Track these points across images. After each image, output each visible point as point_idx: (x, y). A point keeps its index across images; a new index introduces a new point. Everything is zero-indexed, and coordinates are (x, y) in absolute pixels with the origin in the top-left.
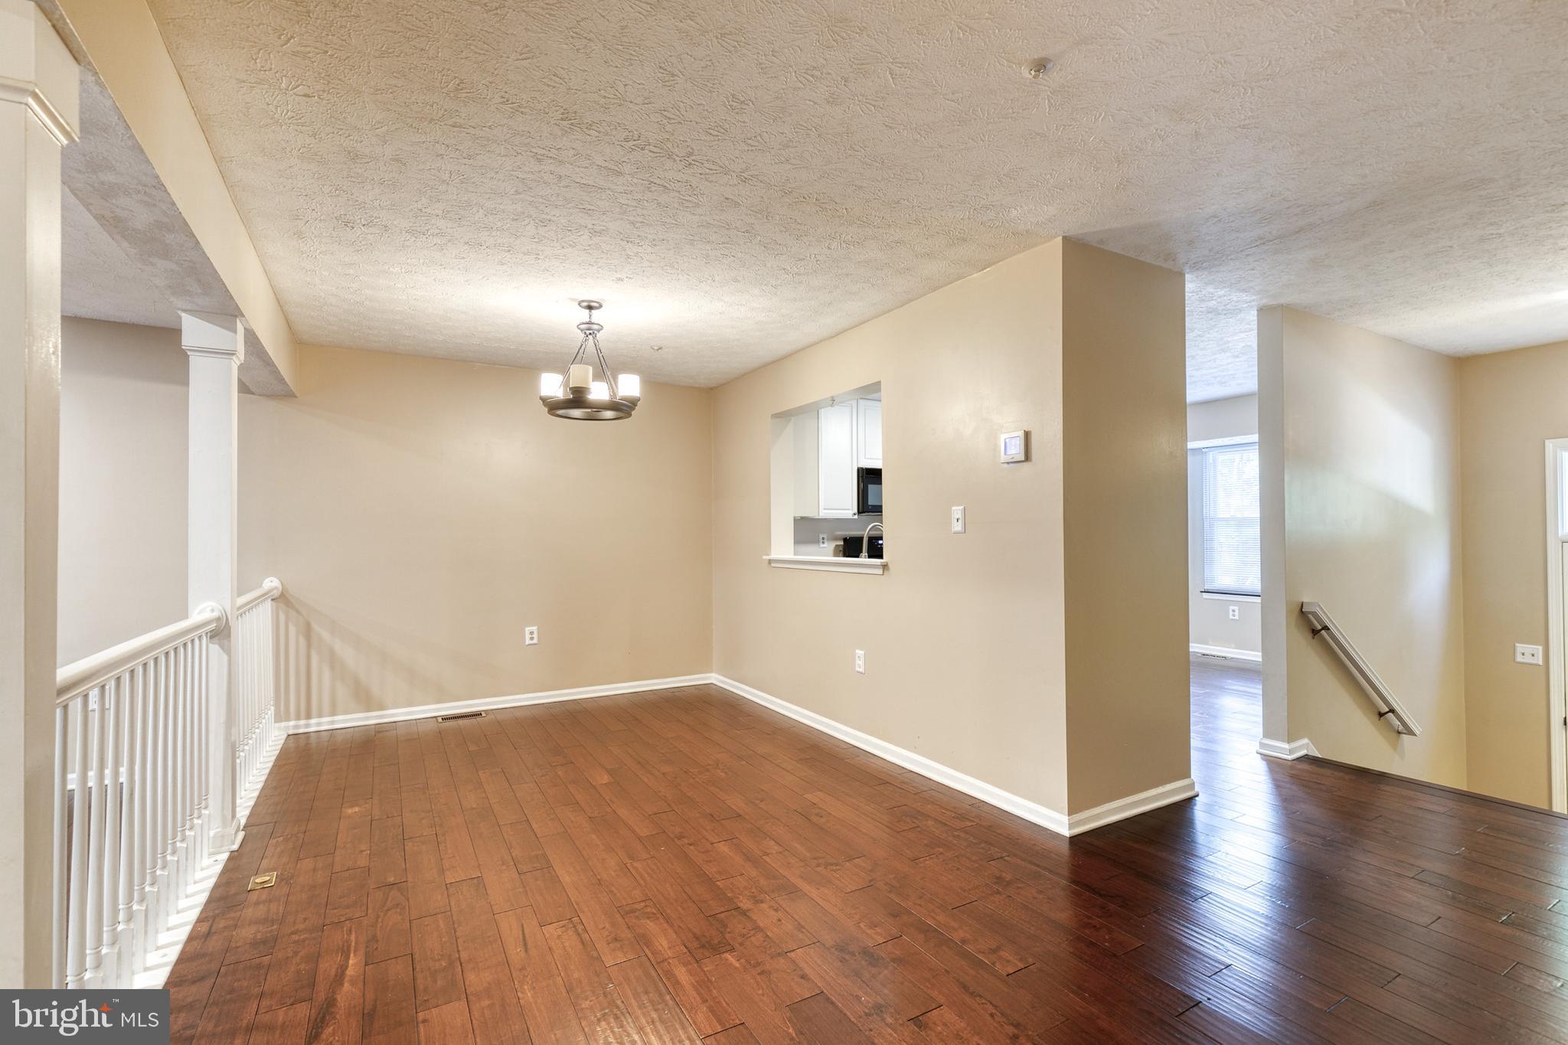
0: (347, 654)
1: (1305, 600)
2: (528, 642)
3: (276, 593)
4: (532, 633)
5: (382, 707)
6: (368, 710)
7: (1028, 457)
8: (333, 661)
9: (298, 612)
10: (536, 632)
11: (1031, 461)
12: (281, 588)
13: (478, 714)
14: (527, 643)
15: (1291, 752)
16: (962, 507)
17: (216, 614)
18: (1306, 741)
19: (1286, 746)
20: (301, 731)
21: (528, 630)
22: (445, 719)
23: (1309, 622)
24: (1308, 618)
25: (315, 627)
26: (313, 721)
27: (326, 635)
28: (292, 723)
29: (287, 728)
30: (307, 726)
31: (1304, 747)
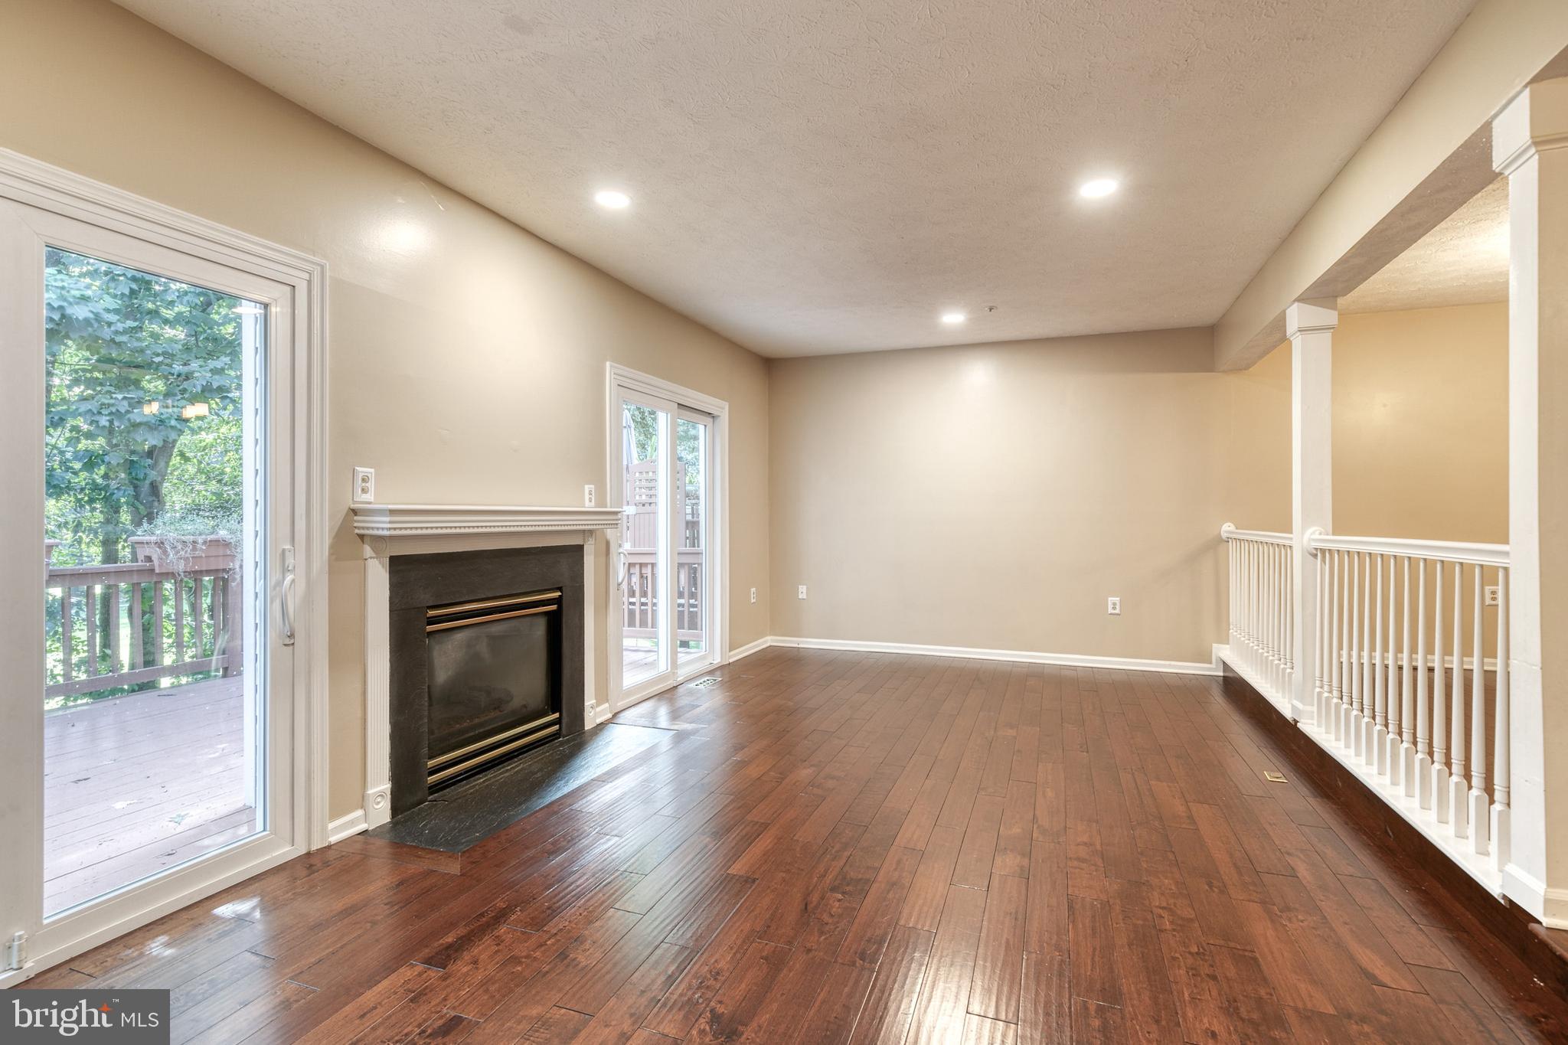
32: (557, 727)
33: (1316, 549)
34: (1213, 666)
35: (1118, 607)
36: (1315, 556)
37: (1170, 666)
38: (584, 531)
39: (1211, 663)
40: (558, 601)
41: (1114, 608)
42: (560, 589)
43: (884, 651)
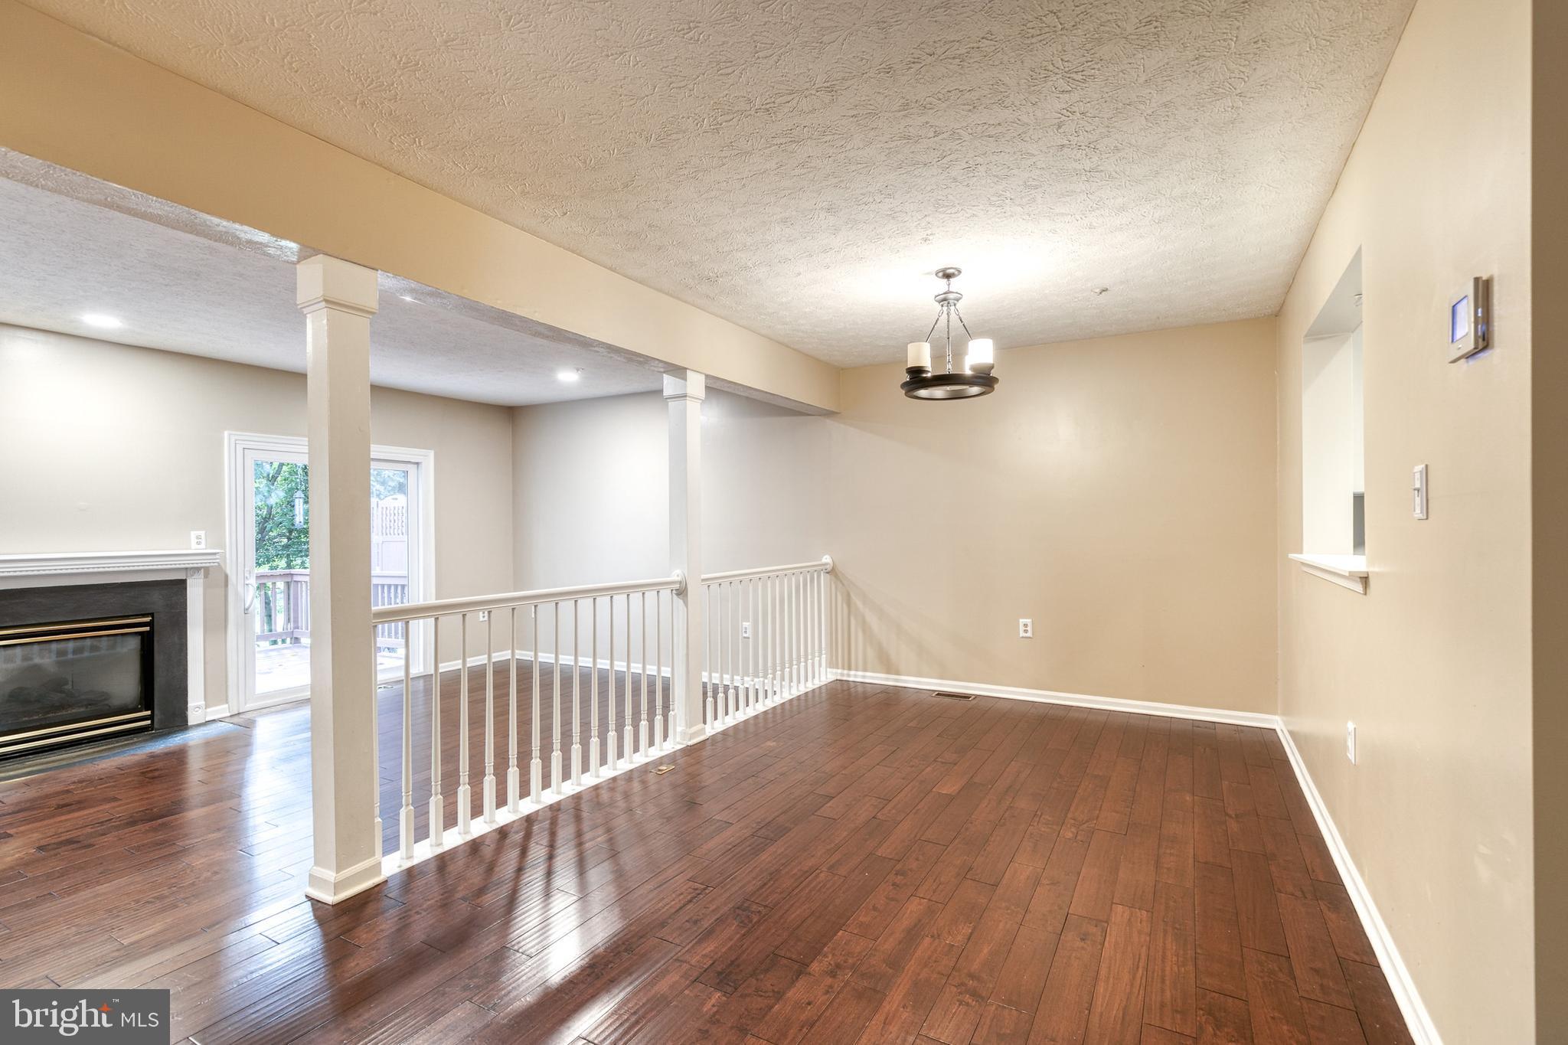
0: (872, 619)
2: (1022, 634)
3: (829, 568)
4: (1026, 625)
5: (898, 673)
6: (888, 672)
8: (865, 628)
9: (843, 585)
10: (1030, 625)
12: (832, 565)
13: (966, 697)
14: (1021, 636)
17: (679, 579)
20: (845, 678)
21: (1022, 621)
22: (940, 694)
25: (853, 597)
26: (852, 673)
27: (860, 604)
28: (839, 671)
29: (836, 673)
30: (849, 675)
32: (149, 722)
38: (186, 569)
40: (150, 624)
42: (152, 615)
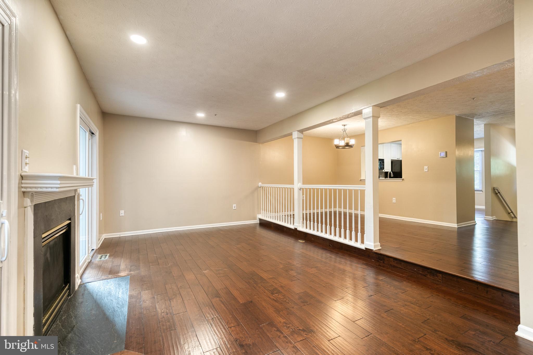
1: (495, 187)
7: (446, 156)
11: (447, 157)
15: (492, 218)
16: (427, 166)
18: (495, 217)
19: (491, 217)
23: (495, 192)
24: (495, 190)
31: (494, 218)
33: (301, 188)
34: (257, 220)
35: (236, 207)
36: (300, 190)
37: (248, 222)
39: (256, 220)
41: (235, 208)
43: (162, 231)
